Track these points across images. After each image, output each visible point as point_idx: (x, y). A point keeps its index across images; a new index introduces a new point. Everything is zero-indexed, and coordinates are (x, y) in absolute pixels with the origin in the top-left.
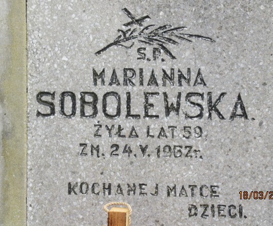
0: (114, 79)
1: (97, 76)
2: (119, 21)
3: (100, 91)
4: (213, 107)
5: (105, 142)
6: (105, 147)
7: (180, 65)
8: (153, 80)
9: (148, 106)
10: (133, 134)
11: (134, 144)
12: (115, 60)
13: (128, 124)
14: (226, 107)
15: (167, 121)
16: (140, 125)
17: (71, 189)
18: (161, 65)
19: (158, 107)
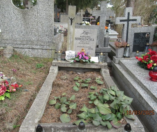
0: (82, 37)
1: (81, 36)
2: (83, 31)
3: (81, 38)
4: (91, 40)
5: (81, 42)
6: (81, 43)
7: (88, 36)
8: (86, 37)
9: (85, 39)
10: (84, 42)
11: (84, 43)
12: (82, 35)
13: (83, 41)
14: (92, 40)
15: (87, 41)
16: (84, 41)
17: (78, 47)
18: (86, 36)
19: (86, 39)
